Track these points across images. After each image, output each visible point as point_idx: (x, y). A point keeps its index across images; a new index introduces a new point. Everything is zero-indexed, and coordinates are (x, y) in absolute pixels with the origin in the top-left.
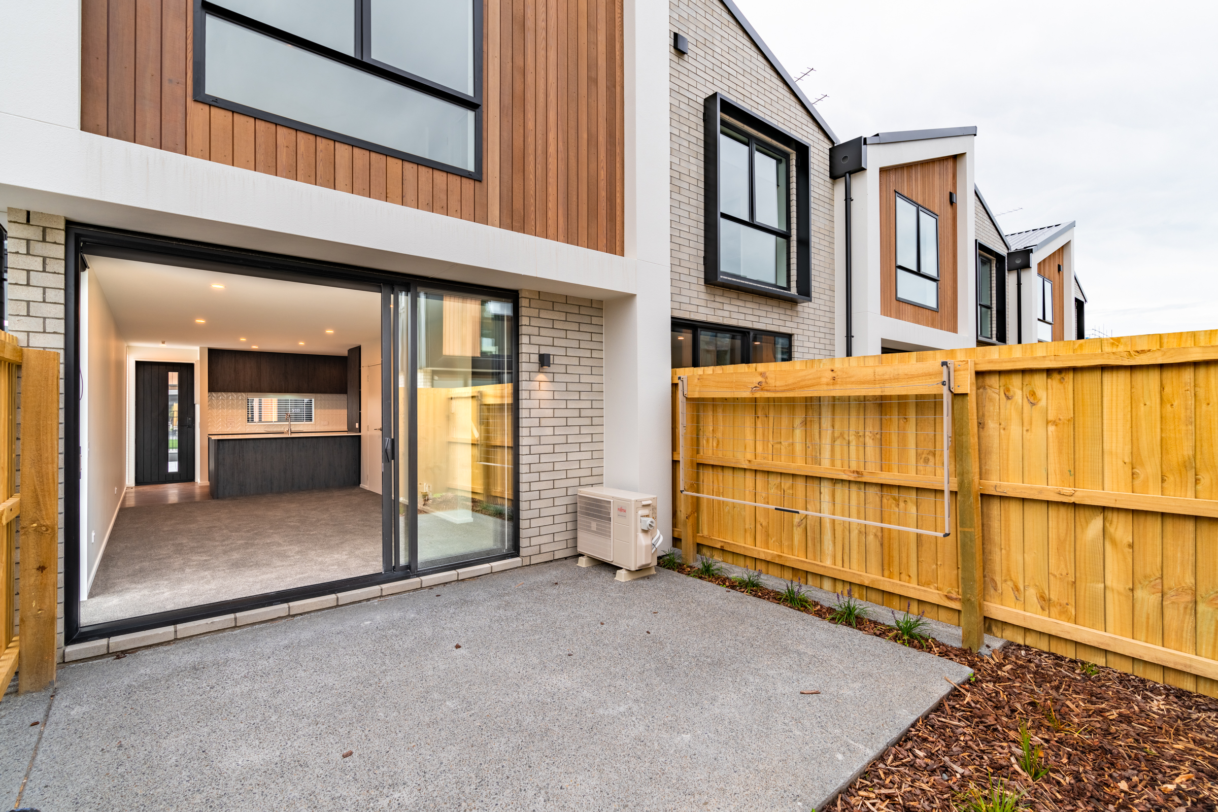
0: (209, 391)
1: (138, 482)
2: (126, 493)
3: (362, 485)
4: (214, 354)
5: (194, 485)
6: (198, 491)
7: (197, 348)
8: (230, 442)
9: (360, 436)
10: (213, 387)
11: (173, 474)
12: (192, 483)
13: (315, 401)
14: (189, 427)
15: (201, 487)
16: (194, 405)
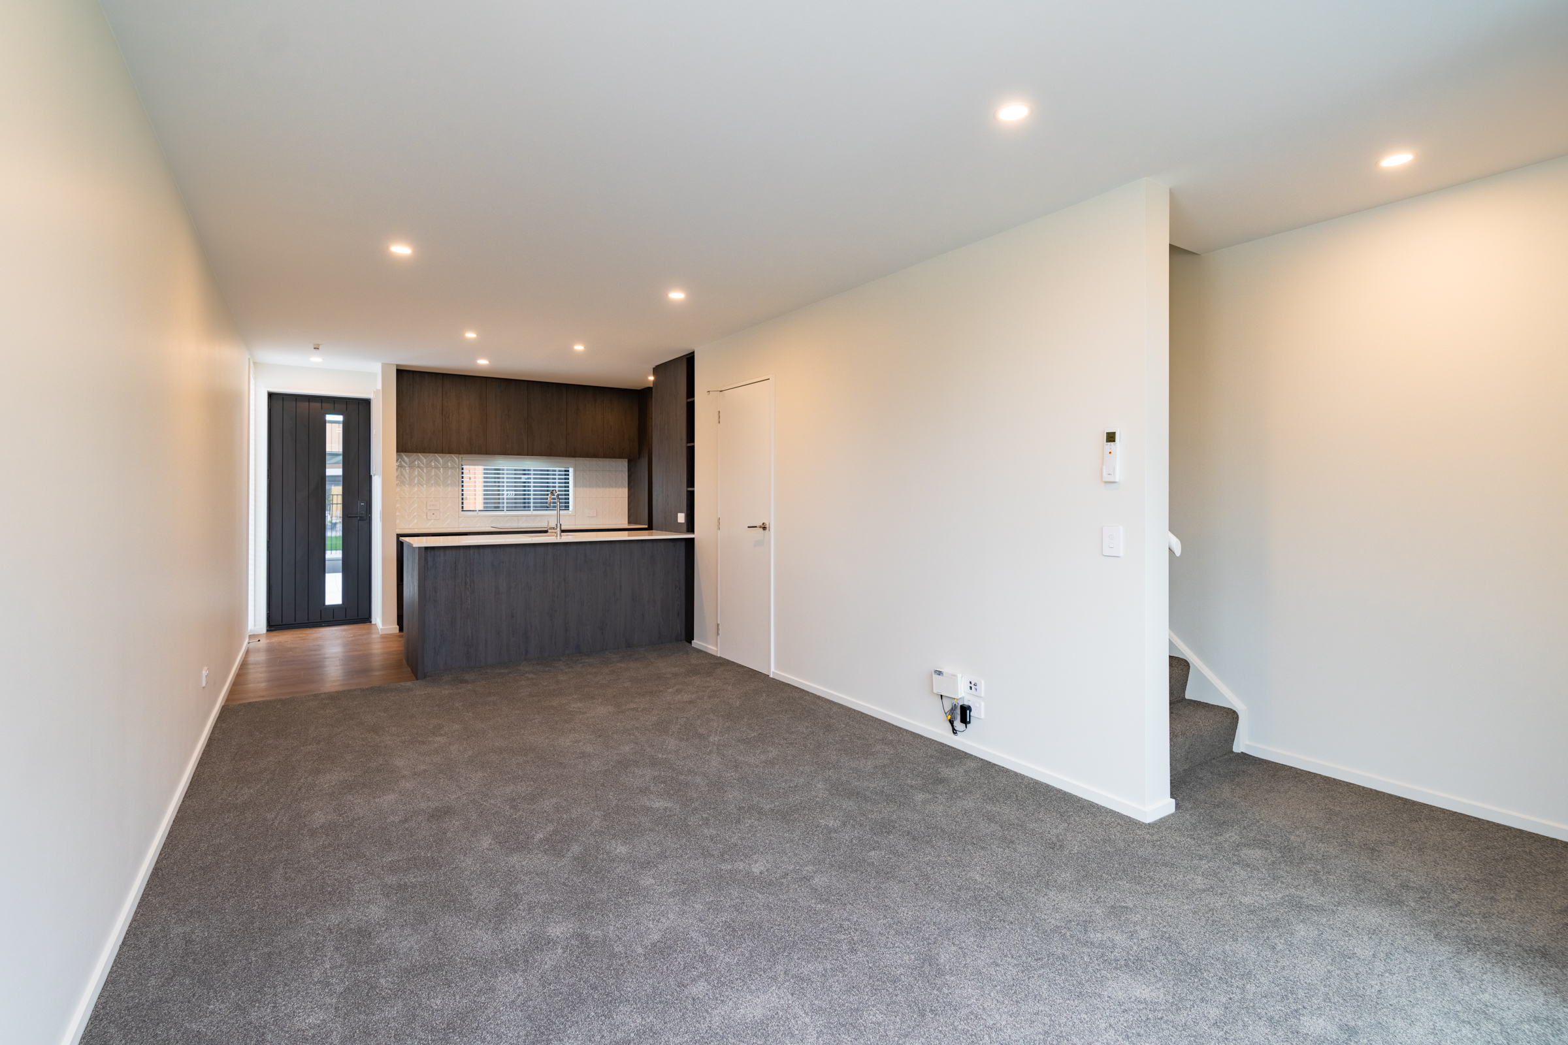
0: (397, 452)
1: (273, 625)
2: (247, 652)
3: (696, 643)
4: (407, 378)
5: (370, 633)
6: (377, 648)
7: (376, 368)
8: (448, 552)
9: (693, 539)
10: (406, 444)
11: (334, 608)
12: (366, 626)
13: (575, 471)
14: (362, 519)
15: (385, 638)
16: (370, 477)
